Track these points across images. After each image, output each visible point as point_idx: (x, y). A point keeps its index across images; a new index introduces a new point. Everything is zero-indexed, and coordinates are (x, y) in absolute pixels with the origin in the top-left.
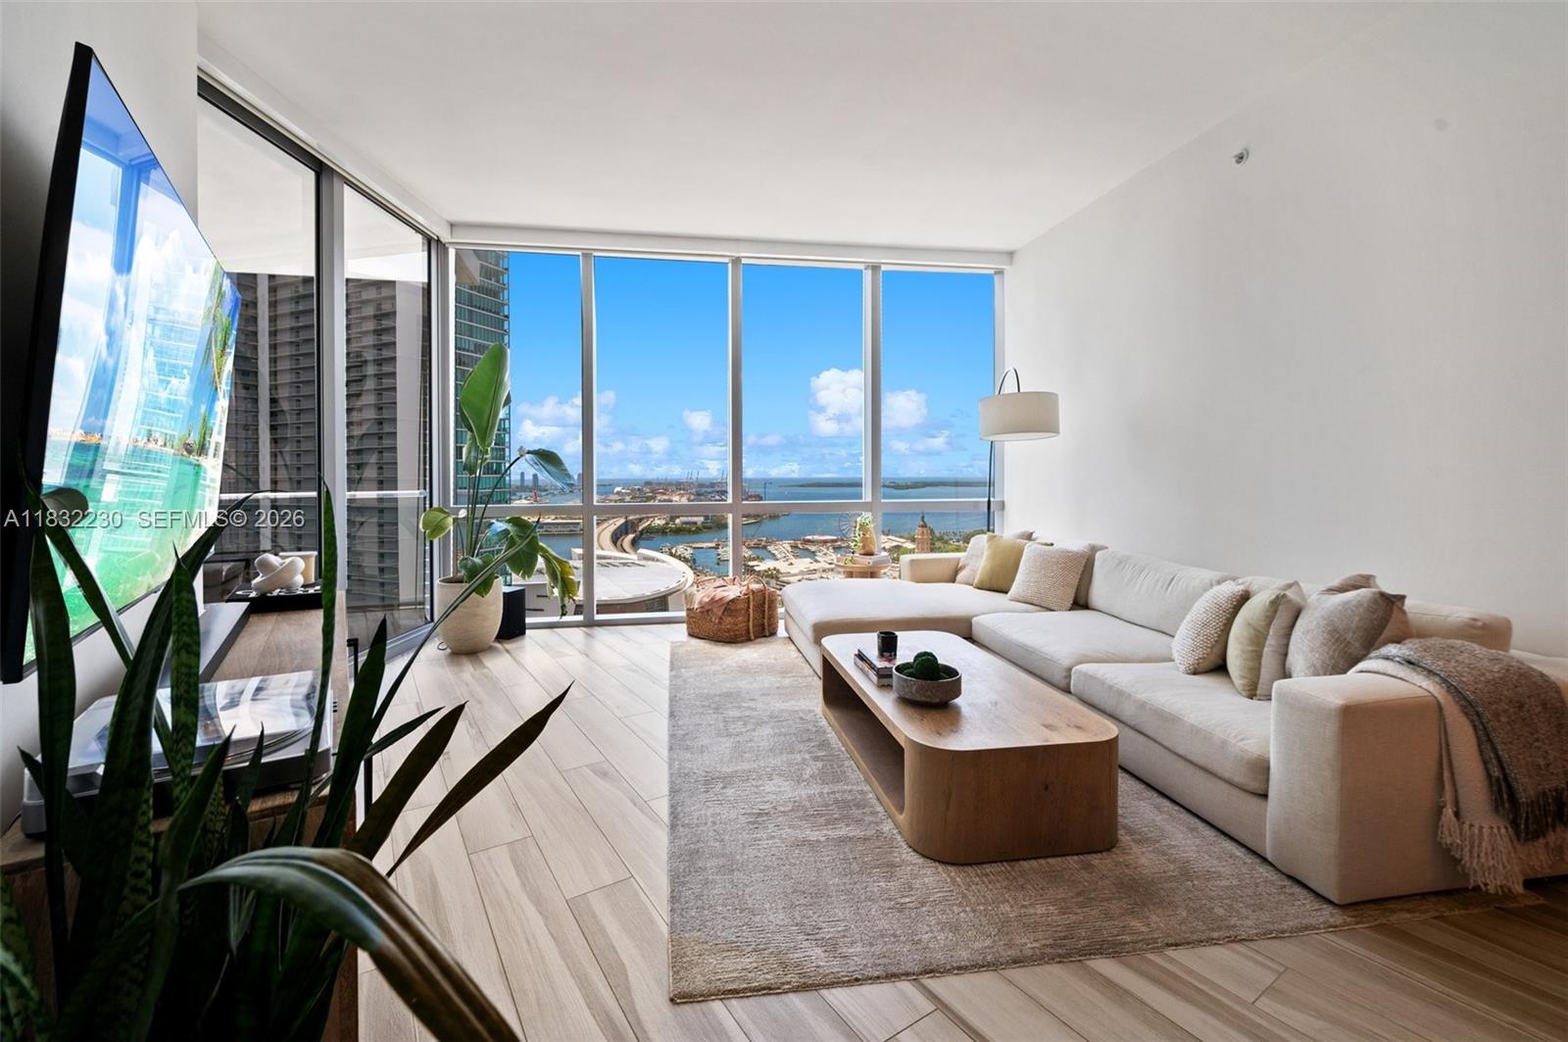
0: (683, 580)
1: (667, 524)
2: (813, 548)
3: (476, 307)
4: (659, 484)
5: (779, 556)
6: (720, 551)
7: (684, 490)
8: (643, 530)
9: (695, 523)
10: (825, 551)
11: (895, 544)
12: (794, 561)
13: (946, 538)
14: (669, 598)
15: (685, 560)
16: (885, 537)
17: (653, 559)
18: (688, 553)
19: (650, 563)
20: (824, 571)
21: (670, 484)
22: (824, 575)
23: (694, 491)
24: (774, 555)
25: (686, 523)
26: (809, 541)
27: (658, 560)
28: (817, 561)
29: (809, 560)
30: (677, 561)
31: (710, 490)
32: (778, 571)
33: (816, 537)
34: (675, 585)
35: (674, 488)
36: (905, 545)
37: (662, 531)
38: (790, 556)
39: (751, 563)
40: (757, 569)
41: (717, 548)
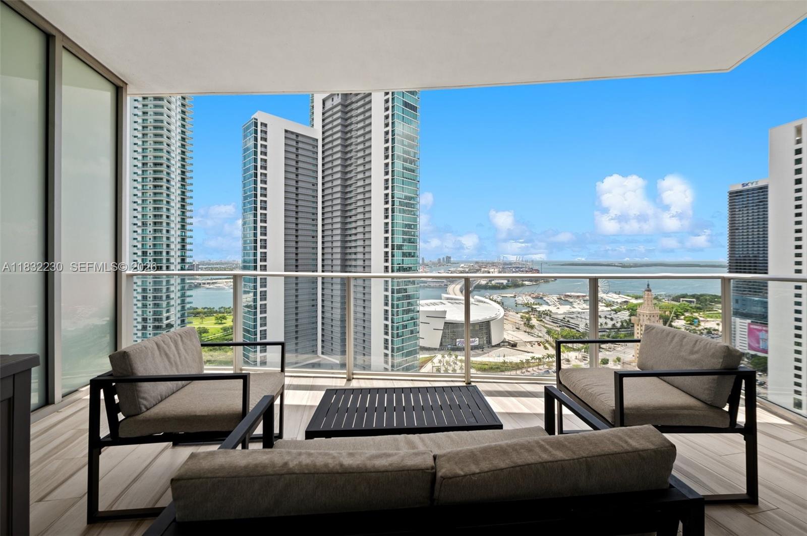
0: (498, 313)
1: (487, 283)
2: (571, 300)
3: (405, 178)
4: (483, 263)
5: (550, 303)
6: (517, 299)
7: (496, 266)
8: (475, 286)
9: (503, 283)
10: (579, 302)
11: (624, 300)
12: (559, 306)
13: (659, 297)
14: (491, 322)
15: (499, 303)
16: (618, 296)
17: (482, 302)
18: (499, 299)
19: (481, 304)
20: (579, 313)
21: (488, 263)
22: (579, 315)
23: (501, 267)
24: (547, 302)
25: (497, 283)
26: (568, 296)
27: (485, 302)
28: (574, 307)
29: (569, 307)
30: (494, 302)
31: (509, 266)
32: (551, 312)
33: (573, 294)
34: (494, 316)
35: (491, 265)
36: (631, 301)
37: (486, 287)
38: (557, 304)
39: (534, 307)
40: (538, 309)
41: (515, 297)
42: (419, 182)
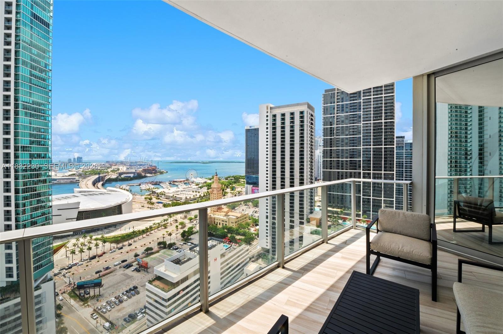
0: (128, 198)
1: (118, 177)
2: (177, 184)
4: (113, 162)
5: (164, 187)
6: (141, 186)
7: (124, 164)
8: (107, 180)
9: (130, 176)
10: (181, 184)
11: (205, 181)
12: (170, 188)
13: (220, 179)
14: (122, 205)
15: (127, 190)
16: (201, 179)
17: (114, 191)
18: (128, 188)
19: (113, 192)
20: (182, 191)
21: (118, 162)
22: (182, 192)
23: (128, 165)
24: (162, 187)
25: (126, 177)
26: (175, 181)
27: (116, 191)
28: (179, 188)
29: (176, 188)
30: (123, 190)
31: (135, 164)
32: (165, 192)
33: (178, 180)
34: (125, 200)
35: (120, 164)
36: (208, 181)
37: (116, 180)
38: (169, 187)
39: (154, 190)
40: (157, 192)
41: (140, 185)
42: (50, 91)
